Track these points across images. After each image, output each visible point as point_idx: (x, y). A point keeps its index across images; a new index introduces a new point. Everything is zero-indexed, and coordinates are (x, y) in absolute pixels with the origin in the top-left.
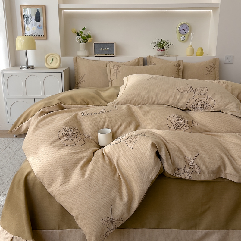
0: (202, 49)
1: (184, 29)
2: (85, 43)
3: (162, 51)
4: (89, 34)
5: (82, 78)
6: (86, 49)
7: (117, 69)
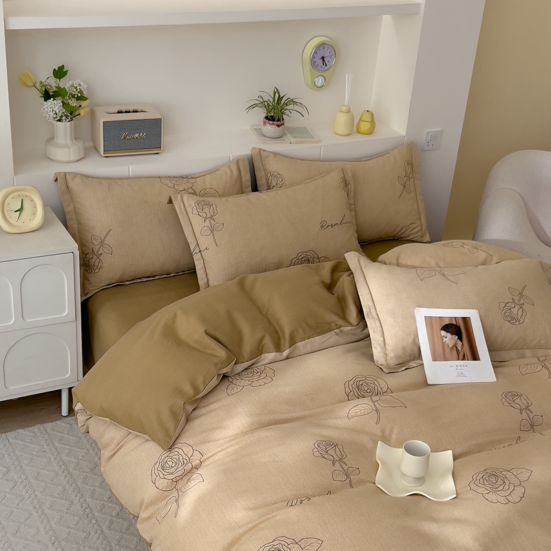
0: (372, 115)
1: (323, 58)
2: (72, 122)
3: (278, 126)
4: (81, 92)
5: (102, 242)
6: (76, 138)
7: (209, 216)
